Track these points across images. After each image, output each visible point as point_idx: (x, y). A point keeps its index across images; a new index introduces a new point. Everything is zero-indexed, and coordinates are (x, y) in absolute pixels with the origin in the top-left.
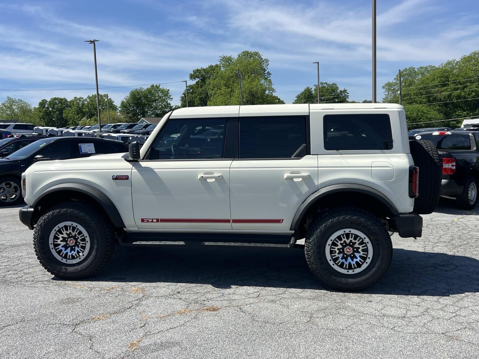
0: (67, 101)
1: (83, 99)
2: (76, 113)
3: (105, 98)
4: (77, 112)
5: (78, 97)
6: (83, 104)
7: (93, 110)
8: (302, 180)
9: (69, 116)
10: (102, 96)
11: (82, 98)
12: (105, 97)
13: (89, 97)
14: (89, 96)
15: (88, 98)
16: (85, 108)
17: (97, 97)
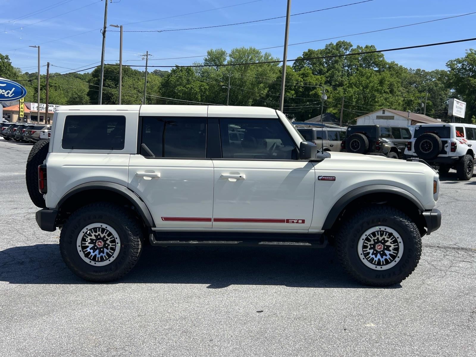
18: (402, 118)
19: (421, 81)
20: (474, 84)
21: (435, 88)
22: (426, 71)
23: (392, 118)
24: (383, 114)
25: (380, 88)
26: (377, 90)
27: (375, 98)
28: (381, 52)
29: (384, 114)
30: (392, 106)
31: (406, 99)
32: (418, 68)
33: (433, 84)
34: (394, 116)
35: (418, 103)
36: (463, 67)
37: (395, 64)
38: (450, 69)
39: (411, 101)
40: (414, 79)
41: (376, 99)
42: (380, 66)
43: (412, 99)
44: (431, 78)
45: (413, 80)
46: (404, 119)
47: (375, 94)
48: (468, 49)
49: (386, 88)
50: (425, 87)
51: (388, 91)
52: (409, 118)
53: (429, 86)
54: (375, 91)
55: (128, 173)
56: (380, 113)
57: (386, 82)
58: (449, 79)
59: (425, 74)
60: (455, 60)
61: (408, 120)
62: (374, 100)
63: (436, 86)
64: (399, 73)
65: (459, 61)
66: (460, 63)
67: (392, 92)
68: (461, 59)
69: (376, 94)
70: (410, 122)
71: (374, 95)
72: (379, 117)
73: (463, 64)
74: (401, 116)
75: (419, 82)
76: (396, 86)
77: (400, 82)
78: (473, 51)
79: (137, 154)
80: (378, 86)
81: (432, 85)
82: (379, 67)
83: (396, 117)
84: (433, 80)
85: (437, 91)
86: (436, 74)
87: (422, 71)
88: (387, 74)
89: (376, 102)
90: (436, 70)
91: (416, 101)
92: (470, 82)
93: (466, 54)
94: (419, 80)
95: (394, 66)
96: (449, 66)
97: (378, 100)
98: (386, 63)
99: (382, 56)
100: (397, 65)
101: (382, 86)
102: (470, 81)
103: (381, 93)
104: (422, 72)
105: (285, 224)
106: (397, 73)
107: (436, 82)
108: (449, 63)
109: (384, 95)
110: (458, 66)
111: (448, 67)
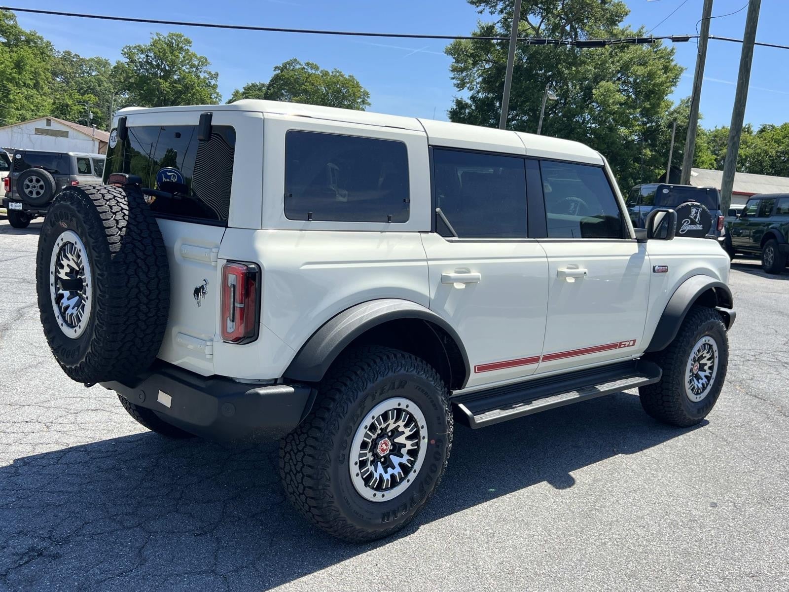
18: (82, 136)
19: (73, 73)
20: (166, 90)
21: (98, 88)
22: (81, 57)
23: (65, 134)
24: (47, 125)
25: (16, 76)
26: (12, 80)
27: (9, 94)
28: (11, 11)
29: (50, 125)
30: (38, 111)
31: (57, 101)
32: (67, 50)
33: (94, 80)
34: (68, 132)
35: (78, 111)
36: (147, 60)
37: (38, 37)
38: (128, 60)
39: (67, 105)
40: (61, 67)
41: (11, 96)
42: (9, 35)
43: (69, 103)
44: (90, 70)
45: (60, 70)
46: (87, 138)
47: (8, 86)
48: (154, 32)
49: (27, 77)
50: (82, 83)
51: (31, 83)
52: (95, 136)
53: (88, 84)
54: (8, 80)
55: (428, 274)
56: (42, 124)
57: (28, 67)
58: (128, 77)
59: (79, 61)
60: (135, 47)
61: (93, 140)
62: (6, 96)
63: (100, 86)
64: (45, 53)
65: (142, 50)
66: (142, 52)
67: (36, 86)
68: (144, 47)
69: (10, 86)
70: (97, 143)
71: (6, 87)
72: (39, 131)
73: (147, 56)
74: (81, 132)
75: (70, 74)
76: (44, 77)
77: (50, 71)
78: (161, 37)
79: (431, 232)
80: (13, 73)
81: (92, 82)
82: (7, 38)
83: (71, 132)
84: (94, 74)
85: (101, 93)
86: (98, 64)
87: (74, 55)
88: (27, 53)
89: (10, 101)
90: (97, 58)
91: (76, 107)
92: (160, 86)
93: (152, 41)
94: (71, 71)
95: (37, 39)
96: (127, 55)
97: (14, 98)
98: (21, 33)
99: (12, 17)
100: (41, 39)
101: (20, 74)
102: (160, 84)
103: (17, 85)
104: (74, 58)
105: (617, 351)
106: (42, 53)
107: (99, 79)
108: (126, 50)
109: (24, 90)
110: (140, 58)
111: (125, 56)
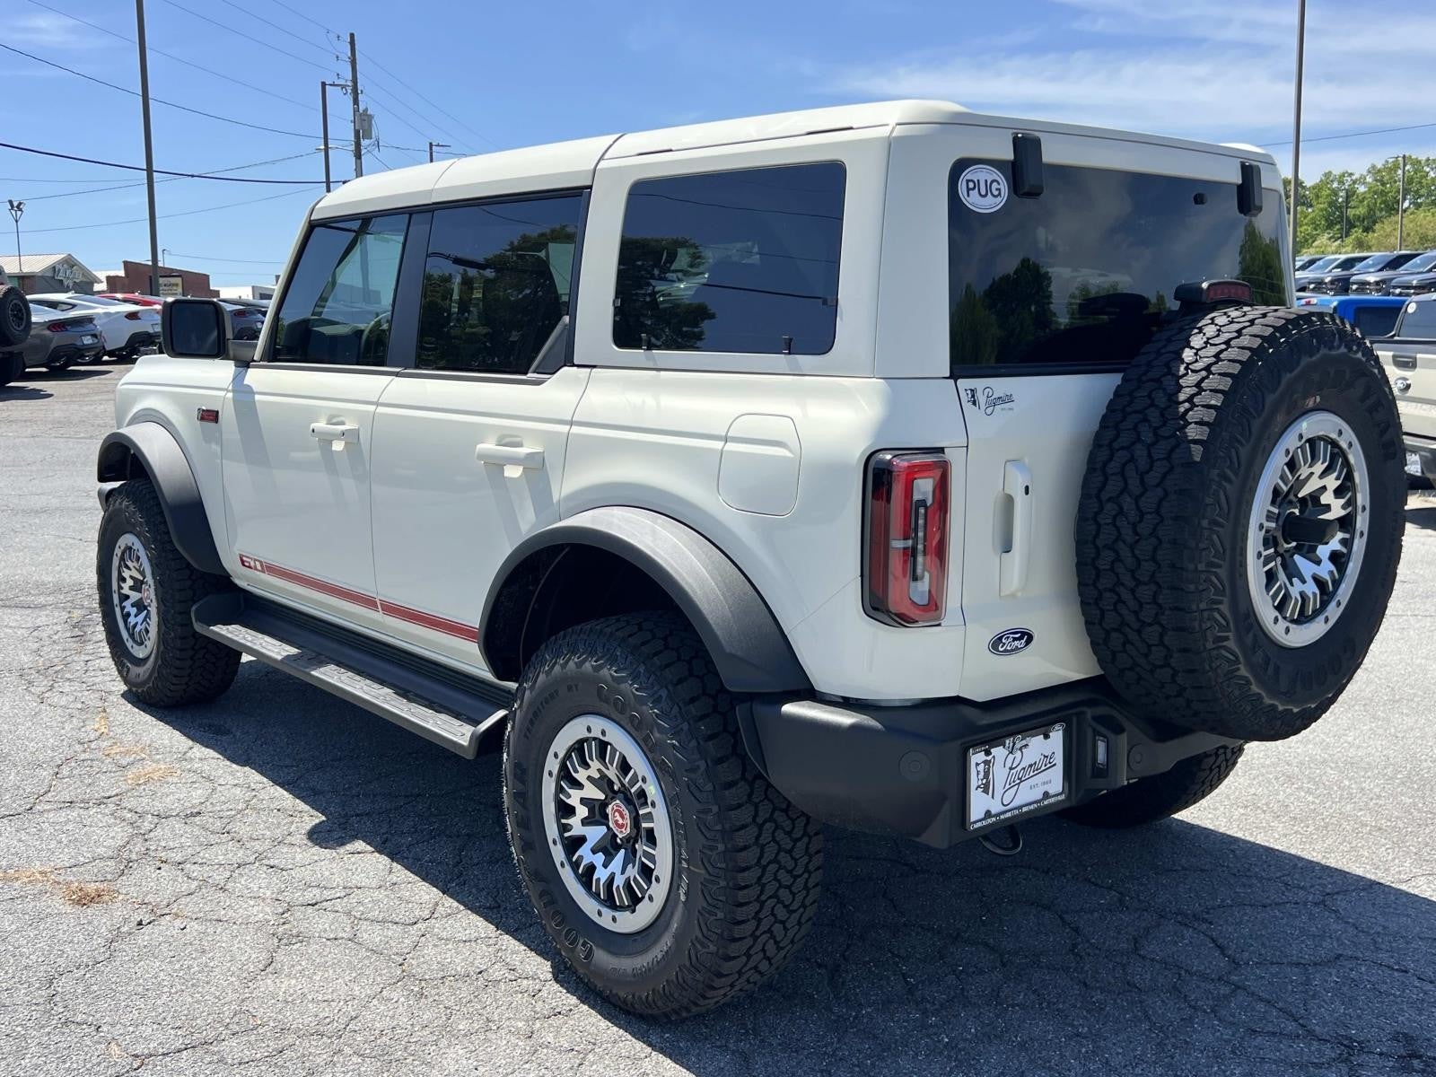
0: (1304, 188)
1: (1354, 178)
2: (1323, 223)
3: (1428, 169)
4: (1326, 220)
5: (1337, 172)
6: (1350, 194)
7: (1381, 210)
8: (521, 476)
9: (1301, 232)
10: (1420, 162)
11: (1351, 175)
12: (1428, 165)
13: (1374, 170)
14: (1374, 167)
15: (1369, 172)
16: (1354, 207)
17: (1402, 167)
